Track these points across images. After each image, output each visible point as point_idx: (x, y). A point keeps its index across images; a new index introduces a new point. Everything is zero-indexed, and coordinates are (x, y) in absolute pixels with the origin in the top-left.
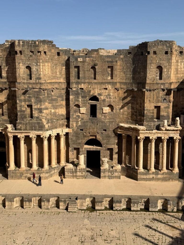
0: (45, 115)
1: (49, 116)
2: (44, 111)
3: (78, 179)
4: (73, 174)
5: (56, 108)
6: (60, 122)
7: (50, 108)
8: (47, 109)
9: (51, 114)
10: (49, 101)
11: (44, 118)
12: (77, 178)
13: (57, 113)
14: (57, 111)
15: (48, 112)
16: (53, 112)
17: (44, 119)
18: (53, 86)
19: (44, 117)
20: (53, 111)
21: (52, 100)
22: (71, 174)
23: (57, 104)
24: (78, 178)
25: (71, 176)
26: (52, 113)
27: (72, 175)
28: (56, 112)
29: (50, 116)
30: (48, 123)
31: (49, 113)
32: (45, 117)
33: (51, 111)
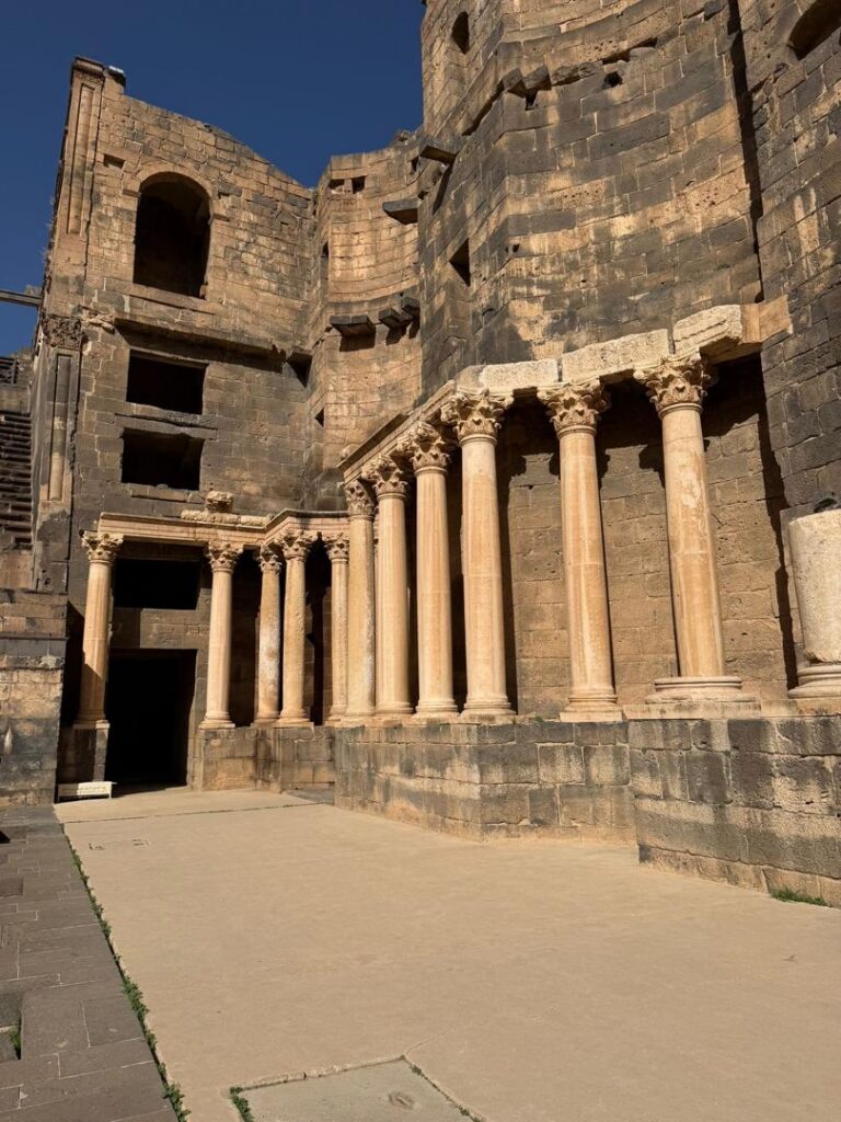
0: (548, 270)
1: (586, 272)
2: (537, 242)
3: (786, 896)
4: (720, 803)
5: (656, 198)
6: (699, 294)
7: (596, 212)
8: (559, 219)
9: (603, 256)
10: (580, 156)
11: (535, 291)
12: (779, 886)
13: (670, 235)
14: (668, 212)
15: (577, 244)
16: (625, 238)
17: (531, 298)
18: (623, 39)
19: (529, 283)
20: (623, 226)
21: (614, 143)
22: (700, 799)
23: (665, 158)
24: (790, 878)
25: (699, 829)
26: (618, 245)
27: (704, 814)
28: (655, 231)
29: (595, 270)
30: (572, 327)
31: (584, 248)
32: (541, 285)
33: (604, 235)
